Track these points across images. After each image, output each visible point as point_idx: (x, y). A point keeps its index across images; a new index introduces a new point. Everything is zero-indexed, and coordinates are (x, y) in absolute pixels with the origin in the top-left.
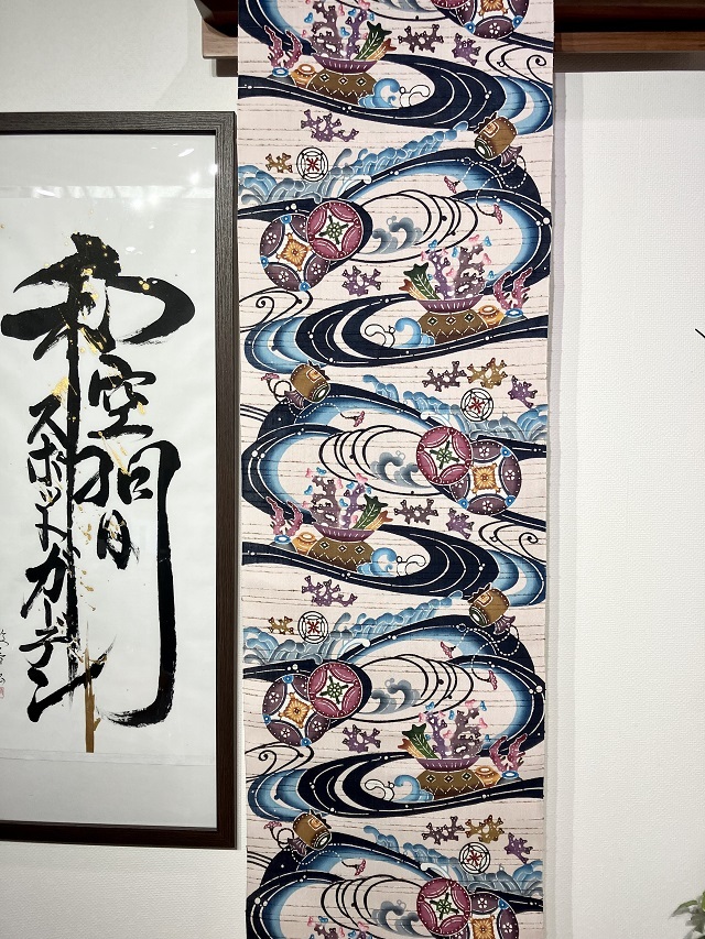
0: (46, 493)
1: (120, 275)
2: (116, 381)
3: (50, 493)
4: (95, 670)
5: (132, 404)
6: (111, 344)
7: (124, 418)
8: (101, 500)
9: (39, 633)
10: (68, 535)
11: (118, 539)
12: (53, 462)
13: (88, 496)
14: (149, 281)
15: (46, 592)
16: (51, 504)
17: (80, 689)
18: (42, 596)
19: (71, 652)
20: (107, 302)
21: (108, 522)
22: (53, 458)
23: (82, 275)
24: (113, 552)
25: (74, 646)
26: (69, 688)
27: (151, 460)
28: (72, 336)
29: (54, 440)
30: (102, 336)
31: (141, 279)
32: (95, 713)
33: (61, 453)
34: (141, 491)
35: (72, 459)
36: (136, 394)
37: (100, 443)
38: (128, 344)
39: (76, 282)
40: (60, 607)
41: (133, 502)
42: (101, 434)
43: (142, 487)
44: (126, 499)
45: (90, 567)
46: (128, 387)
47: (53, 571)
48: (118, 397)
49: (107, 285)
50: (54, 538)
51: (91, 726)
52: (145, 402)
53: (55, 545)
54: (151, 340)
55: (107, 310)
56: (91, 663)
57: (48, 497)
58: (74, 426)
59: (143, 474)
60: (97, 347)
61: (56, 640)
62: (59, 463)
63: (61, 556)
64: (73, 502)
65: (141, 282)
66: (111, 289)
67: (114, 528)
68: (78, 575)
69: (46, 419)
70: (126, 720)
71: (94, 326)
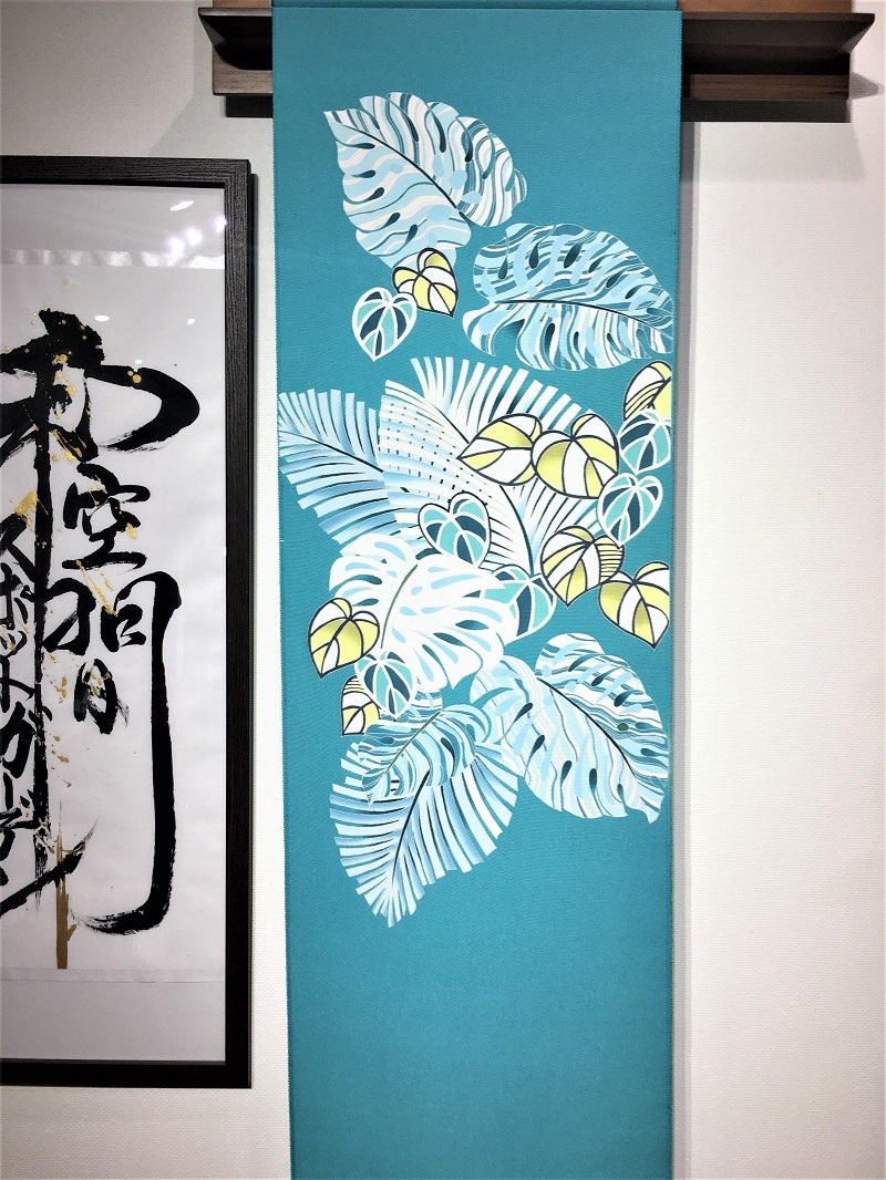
0: (7, 639)
1: (103, 363)
2: (100, 497)
3: (12, 638)
4: (70, 863)
5: (118, 527)
6: (92, 451)
7: (110, 543)
10: (35, 692)
11: (101, 696)
12: (16, 600)
13: (61, 643)
14: (143, 371)
15: (6, 765)
16: (13, 653)
17: (50, 889)
19: (39, 841)
20: (87, 397)
21: (88, 675)
22: (16, 594)
23: (55, 362)
24: (95, 713)
25: (42, 832)
26: (35, 887)
27: (144, 596)
28: (42, 439)
29: (18, 571)
30: (80, 441)
31: (132, 370)
32: (69, 918)
33: (27, 588)
34: (131, 635)
35: (42, 596)
36: (125, 513)
37: (77, 575)
38: (115, 452)
39: (46, 373)
40: (24, 784)
41: (121, 649)
42: (79, 563)
43: (132, 630)
44: (112, 644)
45: (66, 733)
46: (115, 505)
47: (16, 738)
48: (102, 518)
49: (86, 376)
51: (64, 935)
52: (136, 523)
53: (18, 704)
54: (144, 446)
55: (86, 407)
56: (64, 855)
57: (9, 644)
58: (44, 554)
59: (133, 614)
60: (74, 454)
61: (21, 825)
62: (24, 601)
63: (26, 718)
65: (130, 373)
66: (91, 381)
67: (96, 682)
68: (49, 742)
69: (7, 545)
70: (109, 926)
71: (70, 428)
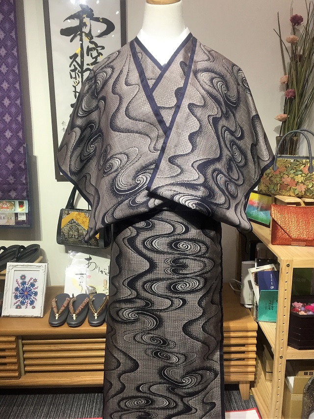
1: (94, 17)
2: (94, 48)
5: (98, 56)
6: (92, 38)
7: (96, 60)
14: (102, 19)
16: (77, 85)
20: (91, 25)
22: (77, 72)
23: (83, 17)
28: (81, 35)
29: (77, 66)
30: (89, 35)
33: (79, 70)
35: (82, 72)
36: (99, 52)
37: (90, 67)
38: (97, 38)
39: (81, 19)
42: (90, 64)
46: (97, 50)
48: (95, 54)
52: (102, 55)
54: (103, 36)
55: (90, 27)
57: (76, 83)
58: (82, 62)
60: (88, 39)
62: (79, 73)
65: (100, 19)
66: (91, 21)
69: (74, 60)
71: (87, 32)
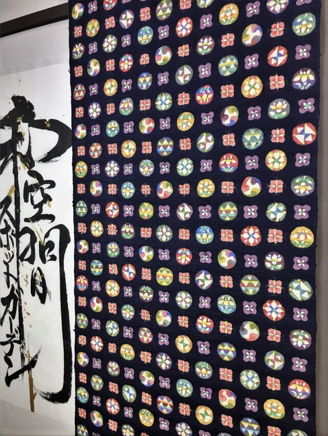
0: (8, 254)
1: (35, 119)
2: (36, 186)
3: (9, 254)
4: (33, 363)
5: (44, 202)
6: (32, 164)
7: (41, 210)
8: (31, 260)
9: (8, 336)
10: (17, 280)
11: (40, 285)
12: (10, 236)
13: (25, 258)
14: (52, 121)
15: (10, 313)
16: (10, 261)
17: (26, 373)
18: (8, 315)
19: (22, 350)
20: (30, 136)
21: (35, 274)
22: (10, 233)
23: (18, 121)
24: (38, 293)
25: (22, 346)
26: (21, 372)
27: (55, 237)
28: (15, 160)
30: (28, 160)
31: (46, 121)
32: (34, 389)
33: (13, 231)
34: (51, 256)
35: (18, 235)
36: (46, 194)
37: (29, 225)
38: (41, 164)
39: (15, 127)
40: (16, 322)
41: (47, 262)
42: (30, 220)
43: (51, 254)
44: (44, 261)
45: (29, 301)
46: (42, 190)
47: (12, 301)
48: (38, 197)
49: (29, 126)
50: (12, 281)
51: (32, 397)
52: (51, 200)
53: (12, 285)
54: (53, 160)
55: (30, 142)
56: (31, 359)
57: (8, 257)
58: (18, 214)
59: (51, 245)
60: (26, 166)
61: (16, 341)
62: (13, 237)
63: (15, 292)
64: (20, 261)
65: (46, 123)
66: (31, 128)
67: (38, 278)
68: (23, 304)
69: (5, 211)
70: (48, 398)
71: (24, 153)
